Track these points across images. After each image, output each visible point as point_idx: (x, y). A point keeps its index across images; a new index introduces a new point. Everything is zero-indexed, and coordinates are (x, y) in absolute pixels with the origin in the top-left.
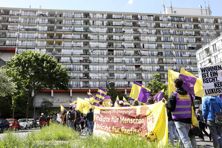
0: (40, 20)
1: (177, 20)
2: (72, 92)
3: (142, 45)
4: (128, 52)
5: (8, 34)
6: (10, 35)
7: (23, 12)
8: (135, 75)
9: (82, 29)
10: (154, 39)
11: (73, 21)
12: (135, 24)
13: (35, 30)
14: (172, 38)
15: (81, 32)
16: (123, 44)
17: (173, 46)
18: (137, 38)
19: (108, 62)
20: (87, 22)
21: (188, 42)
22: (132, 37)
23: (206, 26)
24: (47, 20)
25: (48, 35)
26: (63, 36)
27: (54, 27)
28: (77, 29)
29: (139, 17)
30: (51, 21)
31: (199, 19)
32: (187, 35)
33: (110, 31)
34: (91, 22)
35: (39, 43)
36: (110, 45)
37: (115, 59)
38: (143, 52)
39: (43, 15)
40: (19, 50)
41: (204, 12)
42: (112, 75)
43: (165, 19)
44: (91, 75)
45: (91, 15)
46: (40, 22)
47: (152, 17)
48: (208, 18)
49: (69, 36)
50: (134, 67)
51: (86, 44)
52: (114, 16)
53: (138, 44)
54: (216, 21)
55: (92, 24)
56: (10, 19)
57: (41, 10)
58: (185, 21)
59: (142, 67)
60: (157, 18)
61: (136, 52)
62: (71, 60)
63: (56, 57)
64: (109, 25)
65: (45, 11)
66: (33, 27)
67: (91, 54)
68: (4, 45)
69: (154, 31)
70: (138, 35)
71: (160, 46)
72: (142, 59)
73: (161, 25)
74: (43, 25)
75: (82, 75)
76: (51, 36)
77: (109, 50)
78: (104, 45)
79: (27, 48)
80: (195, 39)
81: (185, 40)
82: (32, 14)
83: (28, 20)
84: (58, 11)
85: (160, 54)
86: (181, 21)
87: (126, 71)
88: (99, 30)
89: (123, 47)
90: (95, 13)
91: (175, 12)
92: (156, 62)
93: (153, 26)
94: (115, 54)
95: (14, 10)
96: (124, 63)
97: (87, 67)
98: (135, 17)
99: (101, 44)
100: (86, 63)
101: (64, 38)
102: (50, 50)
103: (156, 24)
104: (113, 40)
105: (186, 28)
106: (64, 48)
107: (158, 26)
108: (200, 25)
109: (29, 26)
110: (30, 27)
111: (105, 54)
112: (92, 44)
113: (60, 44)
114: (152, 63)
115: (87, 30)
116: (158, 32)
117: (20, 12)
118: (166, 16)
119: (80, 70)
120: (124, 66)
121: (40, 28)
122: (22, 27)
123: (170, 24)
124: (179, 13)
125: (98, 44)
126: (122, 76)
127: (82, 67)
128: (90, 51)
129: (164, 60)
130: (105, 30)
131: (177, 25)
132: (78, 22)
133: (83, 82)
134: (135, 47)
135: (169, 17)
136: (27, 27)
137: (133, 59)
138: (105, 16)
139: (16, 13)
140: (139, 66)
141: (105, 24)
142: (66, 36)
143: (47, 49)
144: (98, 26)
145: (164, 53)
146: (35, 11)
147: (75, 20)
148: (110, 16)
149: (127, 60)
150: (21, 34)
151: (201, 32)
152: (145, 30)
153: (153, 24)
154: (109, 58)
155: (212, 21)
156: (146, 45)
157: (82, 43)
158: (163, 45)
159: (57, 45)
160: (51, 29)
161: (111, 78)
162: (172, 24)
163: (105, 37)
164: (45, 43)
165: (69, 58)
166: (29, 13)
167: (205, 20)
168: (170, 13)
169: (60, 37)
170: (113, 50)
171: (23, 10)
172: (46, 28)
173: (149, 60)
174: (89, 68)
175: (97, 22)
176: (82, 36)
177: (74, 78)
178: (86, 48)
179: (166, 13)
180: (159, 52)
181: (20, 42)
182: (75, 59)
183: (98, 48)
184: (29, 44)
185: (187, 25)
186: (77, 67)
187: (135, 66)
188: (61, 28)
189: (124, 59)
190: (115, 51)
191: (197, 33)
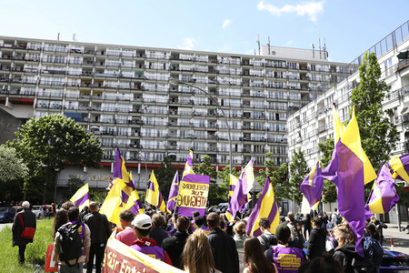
0: (71, 58)
1: (276, 66)
3: (220, 101)
4: (199, 111)
5: (24, 78)
6: (27, 80)
7: (47, 46)
8: (206, 145)
9: (132, 74)
10: (238, 92)
11: (120, 62)
12: (211, 69)
13: (63, 73)
14: (266, 93)
15: (131, 78)
16: (192, 98)
17: (266, 104)
18: (214, 90)
19: (169, 125)
20: (140, 64)
21: (289, 99)
22: (207, 89)
23: (317, 76)
24: (82, 59)
25: (82, 80)
26: (105, 83)
27: (91, 69)
28: (125, 74)
29: (219, 58)
30: (88, 61)
31: (309, 66)
32: (288, 89)
34: (147, 64)
35: (69, 93)
36: (174, 99)
37: (179, 121)
38: (220, 112)
39: (76, 51)
40: (40, 102)
41: (317, 54)
42: (174, 143)
43: (258, 63)
44: (142, 143)
45: (147, 53)
46: (72, 62)
47: (238, 60)
48: (322, 64)
49: (114, 84)
50: (206, 133)
51: (138, 96)
52: (181, 56)
53: (214, 99)
54: (333, 68)
55: (148, 67)
56: (27, 56)
57: (73, 44)
58: (287, 68)
59: (219, 134)
60: (245, 61)
61: (211, 112)
62: (114, 119)
63: (93, 115)
64: (174, 69)
65: (80, 44)
66: (60, 69)
67: (145, 111)
68: (18, 94)
69: (239, 81)
70: (215, 85)
71: (246, 103)
72: (219, 123)
73: (251, 72)
74: (76, 65)
75: (129, 142)
76: (87, 83)
78: (164, 99)
79: (50, 100)
80: (300, 95)
81: (286, 95)
83: (54, 58)
84: (98, 45)
85: (246, 115)
86: (281, 68)
87: (193, 138)
88: (159, 77)
89: (192, 103)
90: (153, 51)
91: (274, 53)
92: (239, 127)
93: (238, 73)
94: (179, 113)
95: (34, 41)
96: (192, 126)
97: (137, 130)
98: (213, 58)
99: (160, 97)
100: (136, 124)
101: (105, 88)
102: (86, 104)
103: (244, 70)
104: (178, 92)
105: (288, 78)
106: (105, 100)
107: (245, 73)
108: (309, 75)
109: (55, 66)
110: (57, 69)
111: (165, 112)
112: (146, 97)
113: (99, 94)
114: (233, 129)
115: (140, 75)
116: (246, 82)
117: (43, 45)
118: (259, 58)
119: (127, 135)
120: (192, 132)
121: (71, 71)
122: (44, 68)
123: (264, 72)
124: (279, 56)
125: (156, 98)
126: (188, 145)
127: (130, 130)
128: (143, 107)
129: (252, 124)
130: (167, 76)
131: (276, 73)
132: (128, 64)
133: (131, 152)
134: (211, 105)
135: (264, 61)
136: (52, 69)
137: (206, 122)
138: (168, 55)
139: (37, 46)
140: (214, 132)
141: (167, 68)
142: (109, 83)
143: (80, 103)
144: (157, 71)
145: (252, 114)
146: (65, 44)
147: (123, 60)
148: (175, 56)
149: (196, 122)
150: (43, 79)
151: (310, 85)
152: (226, 79)
153: (240, 71)
154: (170, 119)
155: (327, 68)
156: (227, 102)
157: (132, 95)
158: (251, 103)
159: (97, 97)
160: (87, 72)
161: (172, 147)
162: (267, 72)
163: (167, 87)
164: (78, 93)
165: (111, 117)
166: (55, 46)
167: (318, 67)
168: (266, 55)
169: (100, 85)
170: (177, 108)
171: (46, 42)
172: (81, 70)
174: (139, 133)
175: (156, 64)
176: (133, 84)
177: (118, 147)
178: (138, 102)
179: (261, 55)
180: (245, 113)
181: (41, 90)
182: (121, 119)
183: (154, 103)
184: (54, 92)
185: (290, 74)
186: (123, 130)
187: (209, 132)
188: (101, 71)
189: (192, 121)
190: (179, 109)
191: (304, 86)
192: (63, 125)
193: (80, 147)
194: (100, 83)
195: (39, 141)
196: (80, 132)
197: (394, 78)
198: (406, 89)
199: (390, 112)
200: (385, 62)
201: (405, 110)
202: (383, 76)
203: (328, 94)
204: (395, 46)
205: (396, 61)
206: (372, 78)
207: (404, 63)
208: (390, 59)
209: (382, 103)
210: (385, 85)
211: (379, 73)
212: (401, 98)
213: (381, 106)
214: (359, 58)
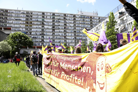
0: (22, 15)
1: (83, 17)
2: (37, 48)
3: (67, 28)
4: (61, 31)
5: (8, 21)
7: (14, 11)
8: (64, 41)
9: (41, 20)
10: (72, 25)
11: (37, 16)
12: (64, 18)
13: (20, 20)
14: (81, 25)
15: (41, 21)
16: (59, 27)
17: (81, 28)
18: (65, 25)
19: (52, 35)
20: (43, 17)
21: (87, 27)
22: (63, 24)
23: (95, 20)
24: (25, 16)
25: (26, 22)
26: (33, 23)
27: (28, 19)
28: (39, 20)
29: (67, 15)
30: (27, 16)
31: (93, 17)
32: (87, 24)
33: (54, 21)
34: (45, 17)
35: (22, 26)
36: (53, 27)
37: (55, 34)
38: (67, 31)
39: (23, 13)
40: (13, 29)
41: (95, 14)
42: (54, 40)
43: (78, 16)
44: (45, 40)
45: (45, 14)
46: (22, 16)
47: (72, 15)
48: (96, 17)
49: (35, 23)
50: (63, 37)
51: (43, 27)
52: (55, 14)
53: (66, 27)
54: (99, 18)
56: (8, 15)
57: (22, 11)
58: (86, 18)
59: (67, 37)
60: (74, 16)
61: (65, 31)
62: (36, 33)
63: (29, 32)
64: (53, 18)
65: (24, 11)
68: (6, 26)
69: (73, 22)
70: (66, 23)
71: (75, 28)
72: (67, 34)
73: (76, 19)
74: (23, 17)
75: (41, 40)
76: (27, 23)
77: (53, 30)
78: (51, 27)
79: (16, 28)
80: (90, 26)
82: (18, 12)
83: (17, 15)
84: (30, 11)
85: (75, 32)
87: (59, 39)
89: (59, 28)
90: (47, 13)
91: (83, 13)
92: (73, 35)
95: (10, 10)
96: (59, 35)
97: (43, 37)
98: (65, 15)
100: (43, 35)
101: (33, 24)
102: (27, 29)
103: (74, 18)
104: (55, 25)
105: (87, 21)
106: (33, 28)
107: (74, 19)
108: (93, 20)
110: (18, 19)
111: (51, 31)
112: (45, 27)
113: (31, 26)
114: (71, 36)
115: (43, 20)
116: (75, 22)
117: (13, 11)
118: (78, 15)
120: (59, 37)
121: (22, 19)
122: (14, 18)
123: (80, 19)
124: (84, 14)
125: (48, 27)
126: (58, 41)
127: (41, 37)
128: (44, 30)
129: (77, 34)
130: (51, 20)
131: (83, 19)
132: (40, 17)
133: (41, 43)
134: (65, 29)
135: (80, 16)
136: (16, 18)
137: (63, 34)
138: (52, 14)
139: (11, 12)
141: (51, 18)
143: (25, 29)
144: (48, 19)
145: (77, 31)
146: (20, 11)
148: (54, 14)
149: (60, 34)
150: (14, 22)
151: (93, 23)
152: (69, 21)
153: (73, 19)
154: (53, 33)
155: (98, 18)
156: (69, 28)
157: (41, 26)
158: (76, 28)
159: (30, 27)
160: (27, 19)
162: (81, 19)
163: (51, 24)
164: (25, 26)
165: (35, 33)
166: (17, 12)
167: (95, 18)
168: (80, 14)
170: (54, 30)
171: (14, 10)
172: (25, 19)
173: (70, 34)
175: (48, 17)
176: (41, 23)
177: (37, 42)
179: (79, 14)
180: (74, 31)
181: (13, 25)
182: (38, 33)
183: (48, 29)
184: (17, 26)
185: (87, 20)
186: (39, 37)
188: (32, 19)
191: (91, 23)
192: (21, 35)
193: (27, 41)
194: (31, 23)
195: (14, 40)
196: (27, 37)
197: (118, 20)
198: (121, 23)
199: (117, 29)
200: (116, 15)
201: (121, 28)
202: (115, 19)
203: (99, 25)
204: (118, 11)
205: (118, 15)
206: (113, 19)
207: (121, 15)
208: (117, 14)
209: (115, 27)
210: (116, 22)
211: (114, 18)
212: (120, 25)
213: (115, 28)
214: (108, 14)
